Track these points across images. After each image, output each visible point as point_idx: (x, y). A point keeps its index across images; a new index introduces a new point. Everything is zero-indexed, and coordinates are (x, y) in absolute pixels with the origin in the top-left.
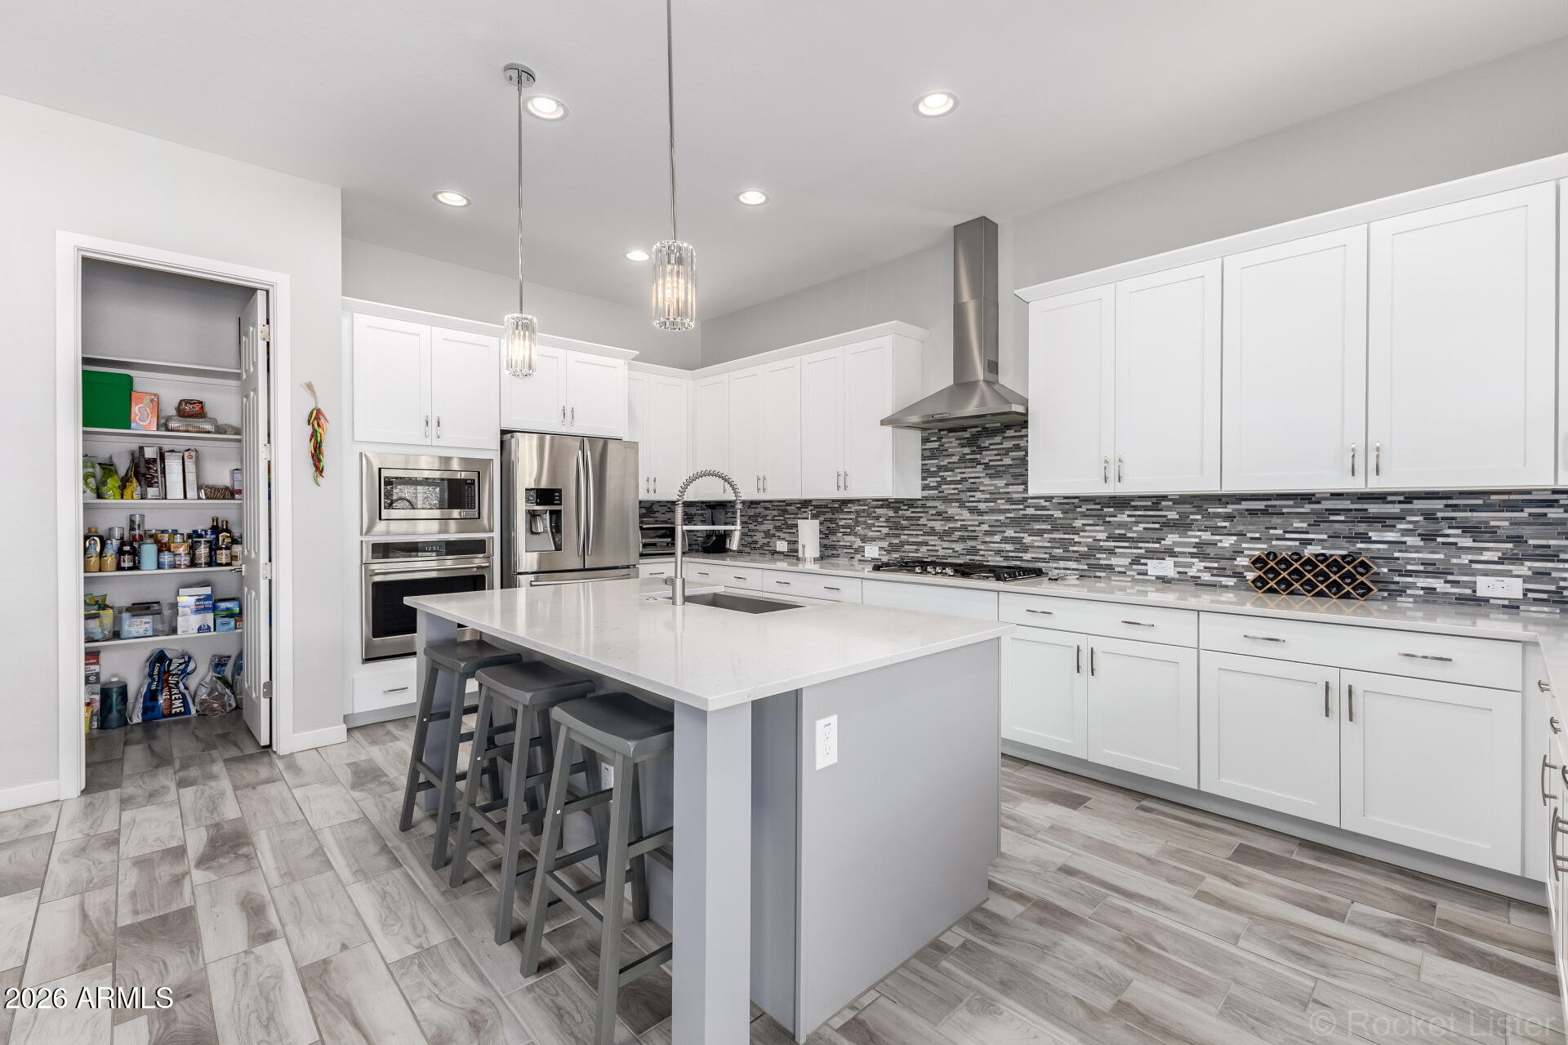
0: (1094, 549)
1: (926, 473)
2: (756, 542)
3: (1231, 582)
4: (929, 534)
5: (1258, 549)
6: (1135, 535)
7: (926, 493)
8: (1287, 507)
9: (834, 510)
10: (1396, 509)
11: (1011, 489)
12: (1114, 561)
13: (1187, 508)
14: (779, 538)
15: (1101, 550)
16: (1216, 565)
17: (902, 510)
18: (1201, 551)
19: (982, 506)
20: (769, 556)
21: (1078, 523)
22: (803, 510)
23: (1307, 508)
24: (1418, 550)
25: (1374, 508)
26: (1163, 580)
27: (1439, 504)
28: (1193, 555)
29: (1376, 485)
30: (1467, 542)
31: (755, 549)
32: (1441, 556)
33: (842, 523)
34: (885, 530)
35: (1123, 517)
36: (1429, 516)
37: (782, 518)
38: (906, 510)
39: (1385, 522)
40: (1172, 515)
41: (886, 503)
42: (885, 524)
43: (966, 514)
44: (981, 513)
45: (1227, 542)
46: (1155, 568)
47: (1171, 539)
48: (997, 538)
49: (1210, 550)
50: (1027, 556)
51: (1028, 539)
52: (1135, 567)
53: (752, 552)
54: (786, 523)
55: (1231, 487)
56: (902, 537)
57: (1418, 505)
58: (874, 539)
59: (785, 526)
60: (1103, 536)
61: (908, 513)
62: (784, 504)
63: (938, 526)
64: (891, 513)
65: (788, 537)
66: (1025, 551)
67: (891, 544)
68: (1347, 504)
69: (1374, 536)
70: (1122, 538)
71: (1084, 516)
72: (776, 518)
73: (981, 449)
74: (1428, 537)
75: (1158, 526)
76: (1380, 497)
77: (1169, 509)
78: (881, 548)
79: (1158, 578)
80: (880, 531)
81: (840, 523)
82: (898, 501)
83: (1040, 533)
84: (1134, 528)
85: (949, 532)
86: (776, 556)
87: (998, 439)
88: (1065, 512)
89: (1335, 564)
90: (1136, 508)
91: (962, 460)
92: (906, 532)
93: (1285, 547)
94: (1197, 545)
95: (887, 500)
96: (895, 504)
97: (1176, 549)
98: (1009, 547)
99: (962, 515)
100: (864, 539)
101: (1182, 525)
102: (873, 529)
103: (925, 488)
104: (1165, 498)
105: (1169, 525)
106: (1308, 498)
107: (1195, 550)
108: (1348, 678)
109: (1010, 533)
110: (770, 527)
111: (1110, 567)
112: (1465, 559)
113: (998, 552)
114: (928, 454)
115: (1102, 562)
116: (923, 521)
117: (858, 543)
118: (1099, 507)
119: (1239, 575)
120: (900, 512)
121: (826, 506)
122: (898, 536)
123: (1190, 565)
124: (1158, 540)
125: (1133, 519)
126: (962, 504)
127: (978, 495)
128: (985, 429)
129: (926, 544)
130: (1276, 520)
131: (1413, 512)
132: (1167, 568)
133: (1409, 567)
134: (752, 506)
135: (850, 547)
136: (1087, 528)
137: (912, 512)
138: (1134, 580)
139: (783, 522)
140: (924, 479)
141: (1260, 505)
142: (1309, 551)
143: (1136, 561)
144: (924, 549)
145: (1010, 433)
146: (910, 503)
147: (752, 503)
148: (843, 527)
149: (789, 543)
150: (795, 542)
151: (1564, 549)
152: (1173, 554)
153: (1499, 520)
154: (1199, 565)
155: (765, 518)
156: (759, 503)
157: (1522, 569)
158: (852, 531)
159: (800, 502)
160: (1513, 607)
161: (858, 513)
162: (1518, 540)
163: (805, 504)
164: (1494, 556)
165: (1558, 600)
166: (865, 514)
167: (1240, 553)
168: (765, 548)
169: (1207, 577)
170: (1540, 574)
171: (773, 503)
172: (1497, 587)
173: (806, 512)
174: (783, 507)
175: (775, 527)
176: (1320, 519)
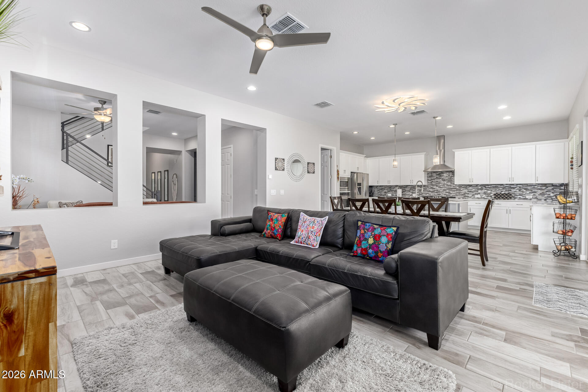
0: (465, 193)
1: (428, 180)
2: (382, 194)
3: (490, 198)
5: (495, 193)
7: (428, 184)
8: (499, 186)
9: (404, 187)
10: (515, 186)
11: (448, 183)
12: (469, 195)
13: (482, 186)
14: (389, 193)
15: (466, 193)
16: (487, 195)
18: (485, 193)
19: (441, 186)
21: (462, 189)
23: (502, 186)
24: (518, 192)
25: (512, 186)
27: (521, 186)
28: (483, 194)
29: (513, 183)
30: (525, 191)
32: (521, 193)
35: (470, 188)
36: (520, 187)
39: (514, 188)
43: (438, 188)
44: (441, 187)
45: (489, 192)
46: (476, 196)
47: (480, 191)
48: (445, 192)
49: (486, 193)
50: (451, 195)
51: (451, 192)
54: (391, 190)
55: (491, 183)
57: (518, 186)
58: (415, 193)
60: (467, 191)
63: (431, 190)
64: (419, 188)
65: (391, 193)
67: (419, 194)
68: (508, 186)
69: (512, 190)
70: (470, 191)
71: (463, 188)
72: (388, 189)
73: (441, 176)
74: (520, 190)
75: (477, 189)
76: (513, 185)
77: (479, 187)
79: (477, 198)
82: (421, 185)
83: (454, 191)
84: (473, 190)
85: (434, 191)
88: (459, 187)
89: (507, 194)
90: (473, 186)
91: (437, 178)
93: (499, 192)
95: (418, 185)
98: (447, 194)
100: (412, 193)
101: (481, 189)
102: (415, 191)
104: (478, 185)
105: (479, 189)
106: (502, 185)
108: (510, 208)
109: (447, 191)
110: (386, 191)
112: (525, 193)
113: (445, 195)
114: (428, 176)
115: (466, 196)
116: (427, 189)
117: (411, 194)
118: (466, 186)
120: (422, 188)
121: (402, 186)
123: (483, 195)
124: (477, 192)
125: (472, 188)
126: (437, 186)
127: (440, 184)
128: (442, 173)
129: (428, 193)
130: (497, 188)
131: (517, 187)
132: (479, 196)
133: (517, 195)
135: (409, 195)
137: (425, 188)
138: (472, 198)
140: (428, 181)
141: (495, 186)
142: (502, 193)
143: (473, 195)
146: (424, 186)
147: (381, 186)
148: (407, 191)
149: (392, 194)
150: (393, 194)
151: (538, 191)
152: (480, 194)
153: (529, 188)
154: (484, 195)
155: (385, 189)
156: (383, 186)
157: (532, 194)
158: (409, 191)
159: (395, 186)
160: (531, 199)
161: (411, 188)
162: (531, 190)
163: (397, 186)
164: (528, 193)
165: (536, 198)
166: (413, 188)
167: (491, 193)
168: (385, 195)
169: (486, 197)
170: (534, 195)
171: (387, 186)
172: (529, 197)
173: (396, 188)
174: (390, 187)
175: (388, 191)
176: (504, 188)
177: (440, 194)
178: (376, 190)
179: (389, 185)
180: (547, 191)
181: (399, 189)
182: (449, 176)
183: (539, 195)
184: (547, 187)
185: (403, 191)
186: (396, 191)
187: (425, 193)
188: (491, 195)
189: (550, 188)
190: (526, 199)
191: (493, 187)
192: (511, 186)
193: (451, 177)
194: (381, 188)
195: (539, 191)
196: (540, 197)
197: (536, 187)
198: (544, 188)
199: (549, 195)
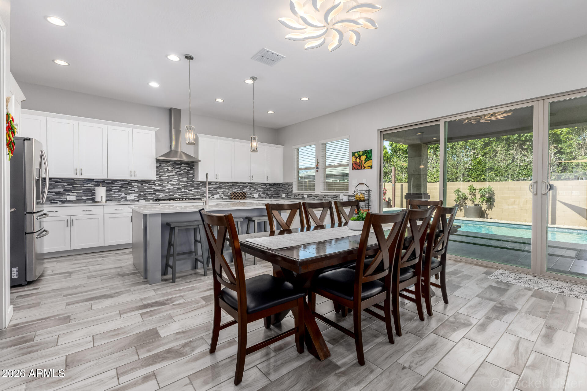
0: (204, 193)
1: (157, 173)
3: (227, 198)
4: (156, 191)
5: (231, 192)
6: (212, 190)
7: (156, 179)
8: (235, 185)
9: (108, 183)
10: (247, 185)
11: (183, 179)
13: (221, 184)
14: (69, 195)
16: (225, 195)
17: (145, 184)
18: (223, 193)
19: (175, 183)
21: (200, 188)
22: (87, 183)
23: (238, 185)
24: (249, 191)
25: (245, 185)
27: (251, 185)
28: (222, 193)
29: (252, 181)
30: (253, 190)
32: (251, 192)
34: (136, 190)
35: (210, 186)
36: (250, 186)
37: (72, 186)
38: (146, 184)
39: (245, 187)
40: (218, 186)
41: (137, 181)
42: (137, 188)
43: (169, 185)
44: (173, 185)
45: (227, 191)
46: (215, 196)
47: (218, 190)
48: (180, 191)
50: (187, 196)
51: (188, 191)
54: (74, 188)
58: (131, 193)
59: (74, 190)
61: (147, 185)
62: (73, 180)
63: (159, 188)
64: (140, 185)
65: (75, 194)
66: (187, 194)
67: (139, 195)
70: (209, 190)
71: (202, 186)
74: (250, 189)
75: (216, 188)
76: (246, 183)
78: (134, 196)
79: (216, 198)
80: (135, 191)
81: (112, 188)
83: (191, 190)
84: (212, 188)
85: (164, 190)
86: (66, 203)
87: (179, 166)
89: (242, 193)
91: (168, 170)
92: (146, 191)
93: (234, 191)
94: (223, 191)
95: (138, 180)
96: (142, 182)
98: (183, 194)
99: (168, 185)
100: (126, 193)
101: (220, 188)
102: (131, 190)
103: (156, 177)
104: (217, 182)
105: (218, 188)
106: (237, 183)
109: (183, 190)
110: (62, 190)
113: (180, 195)
114: (158, 167)
116: (153, 187)
117: (123, 195)
119: (228, 196)
120: (144, 184)
121: (104, 182)
122: (143, 192)
123: (221, 195)
124: (216, 191)
126: (168, 182)
127: (173, 180)
128: (175, 163)
129: (155, 194)
130: (233, 187)
132: (217, 196)
133: (248, 193)
135: (119, 196)
137: (149, 184)
138: (212, 199)
139: (72, 188)
141: (231, 184)
142: (239, 192)
143: (212, 195)
144: (154, 195)
145: (183, 165)
146: (149, 182)
148: (114, 189)
149: (77, 196)
150: (82, 196)
151: (261, 190)
152: (219, 193)
153: (256, 186)
154: (223, 195)
155: (56, 186)
157: (258, 193)
158: (119, 191)
160: (257, 198)
161: (123, 185)
162: (257, 189)
164: (255, 191)
165: (260, 196)
166: (127, 185)
167: (229, 193)
168: (56, 200)
169: (224, 197)
170: (259, 194)
171: (63, 180)
172: (256, 195)
173: (90, 184)
174: (71, 182)
175: (65, 190)
176: (239, 186)
177: (173, 195)
180: (266, 190)
182: (185, 169)
183: (262, 194)
184: (266, 186)
185: (106, 190)
187: (149, 194)
188: (229, 194)
189: (268, 187)
191: (231, 185)
192: (243, 185)
193: (188, 171)
195: (262, 190)
196: (263, 195)
197: (260, 186)
198: (265, 187)
199: (268, 193)
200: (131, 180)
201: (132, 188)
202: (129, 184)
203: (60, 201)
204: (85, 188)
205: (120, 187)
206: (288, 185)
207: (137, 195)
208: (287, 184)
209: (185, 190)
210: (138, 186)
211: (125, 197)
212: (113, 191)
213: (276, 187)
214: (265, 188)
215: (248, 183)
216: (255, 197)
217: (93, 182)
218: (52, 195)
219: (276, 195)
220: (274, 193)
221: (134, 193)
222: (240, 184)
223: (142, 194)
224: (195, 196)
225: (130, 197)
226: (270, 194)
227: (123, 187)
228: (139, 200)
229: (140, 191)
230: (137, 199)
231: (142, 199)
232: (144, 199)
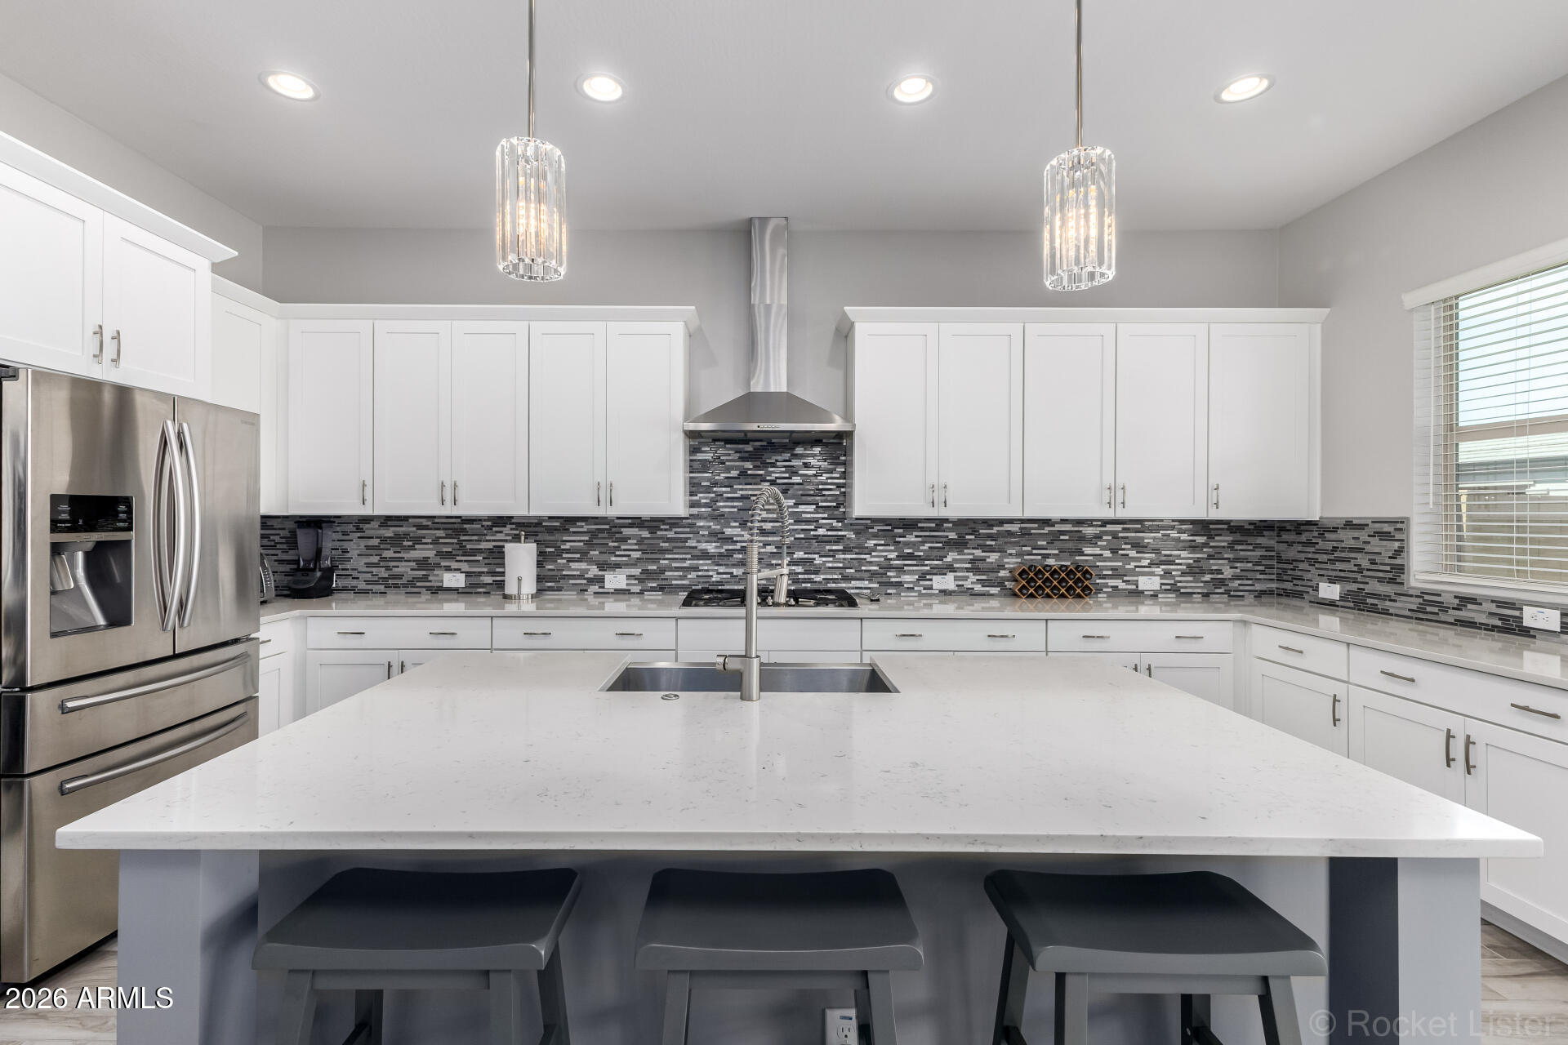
0: (887, 567)
1: (694, 487)
2: (400, 576)
3: (994, 590)
4: (698, 558)
5: (1012, 562)
6: (921, 554)
7: (695, 511)
9: (551, 530)
10: (1098, 530)
11: (802, 508)
12: (907, 578)
13: (965, 530)
14: (448, 569)
15: (891, 568)
16: (984, 577)
17: (662, 530)
18: (976, 566)
20: (426, 596)
21: (871, 543)
22: (494, 529)
23: (1047, 530)
24: (1106, 560)
25: (1089, 531)
26: (944, 592)
27: (1119, 527)
28: (968, 570)
30: (1133, 553)
31: (396, 586)
32: (1121, 564)
33: (567, 546)
34: (637, 555)
35: (911, 538)
36: (1115, 535)
37: (455, 541)
38: (666, 530)
39: (1089, 540)
40: (953, 536)
41: (637, 522)
42: (636, 547)
45: (993, 557)
47: (951, 557)
49: (981, 565)
50: (819, 578)
51: (818, 561)
52: (921, 583)
53: (387, 590)
54: (462, 547)
55: (1028, 515)
56: (662, 562)
57: (1109, 528)
58: (617, 566)
59: (461, 552)
60: (893, 555)
61: (671, 535)
62: (459, 520)
63: (711, 548)
64: (645, 534)
65: (465, 567)
66: (816, 572)
67: (644, 571)
68: (1068, 527)
70: (910, 556)
71: (875, 536)
72: (441, 541)
73: (765, 465)
74: (1114, 551)
75: (940, 545)
76: (1089, 522)
77: (950, 530)
78: (629, 577)
79: (941, 591)
80: (629, 556)
81: (562, 547)
82: (654, 520)
83: (834, 553)
84: (922, 548)
85: (730, 553)
86: (441, 596)
87: (787, 456)
88: (857, 533)
89: (1068, 573)
90: (922, 529)
91: (743, 473)
92: (667, 556)
94: (972, 561)
95: (639, 518)
96: (653, 524)
97: (955, 566)
98: (798, 568)
99: (743, 536)
100: (603, 566)
101: (960, 544)
102: (617, 553)
103: (693, 505)
104: (947, 520)
105: (950, 545)
107: (969, 566)
109: (800, 554)
110: (431, 554)
111: (900, 584)
112: (1133, 564)
114: (696, 465)
115: (893, 580)
116: (690, 543)
117: (594, 571)
118: (889, 528)
119: (1001, 583)
120: (658, 533)
122: (656, 560)
123: (966, 578)
124: (941, 558)
125: (920, 539)
126: (743, 525)
128: (771, 444)
129: (696, 569)
130: (1025, 540)
131: (1106, 533)
132: (947, 582)
133: (1105, 572)
134: (389, 523)
135: (581, 577)
136: (879, 548)
137: (676, 533)
138: (921, 595)
139: (457, 547)
140: (692, 494)
141: (1017, 527)
142: (1051, 563)
143: (922, 577)
144: (692, 575)
145: (799, 450)
146: (674, 522)
147: (389, 518)
148: (568, 551)
149: (468, 574)
150: (480, 574)
151: (1179, 557)
152: (953, 570)
153: (1149, 538)
154: (973, 578)
155: (418, 540)
156: (406, 518)
157: (1159, 570)
158: (584, 556)
159: (490, 518)
160: (1155, 596)
161: (593, 534)
162: (1156, 551)
163: (500, 521)
164: (1146, 562)
165: (1174, 589)
166: (605, 535)
167: (1002, 567)
168: (418, 584)
169: (978, 588)
170: (1167, 573)
171: (436, 520)
172: (1148, 583)
173: (501, 532)
174: (456, 526)
175: (439, 554)
176: (1054, 538)
178: (355, 547)
179: (448, 510)
180: (1210, 557)
181: (516, 539)
183: (1183, 574)
184: (1211, 537)
185: (541, 554)
186: (498, 555)
187: (677, 569)
188: (1003, 573)
189: (1222, 541)
190: (1137, 594)
191: (1011, 533)
194: (389, 533)
195: (1184, 554)
196: (1187, 583)
197: (1174, 534)
198: (1200, 540)
199: (1219, 572)
200: (618, 518)
201: (623, 547)
202: (614, 530)
203: (428, 589)
204: (490, 545)
205: (586, 543)
206: (1363, 535)
207: (636, 571)
208: (1349, 524)
209: (806, 556)
210: (641, 541)
211: (600, 580)
212: (564, 555)
213: (1272, 543)
214: (1206, 545)
215: (1105, 523)
216: (1142, 592)
217: (509, 526)
218: (409, 569)
219: (1274, 585)
220: (1262, 572)
221: (627, 565)
222: (1058, 527)
223: (655, 568)
224: (846, 578)
225: (616, 580)
226: (1235, 577)
227: (595, 541)
228: (642, 592)
229: (645, 556)
230: (636, 589)
231: (653, 589)
232: (661, 588)
